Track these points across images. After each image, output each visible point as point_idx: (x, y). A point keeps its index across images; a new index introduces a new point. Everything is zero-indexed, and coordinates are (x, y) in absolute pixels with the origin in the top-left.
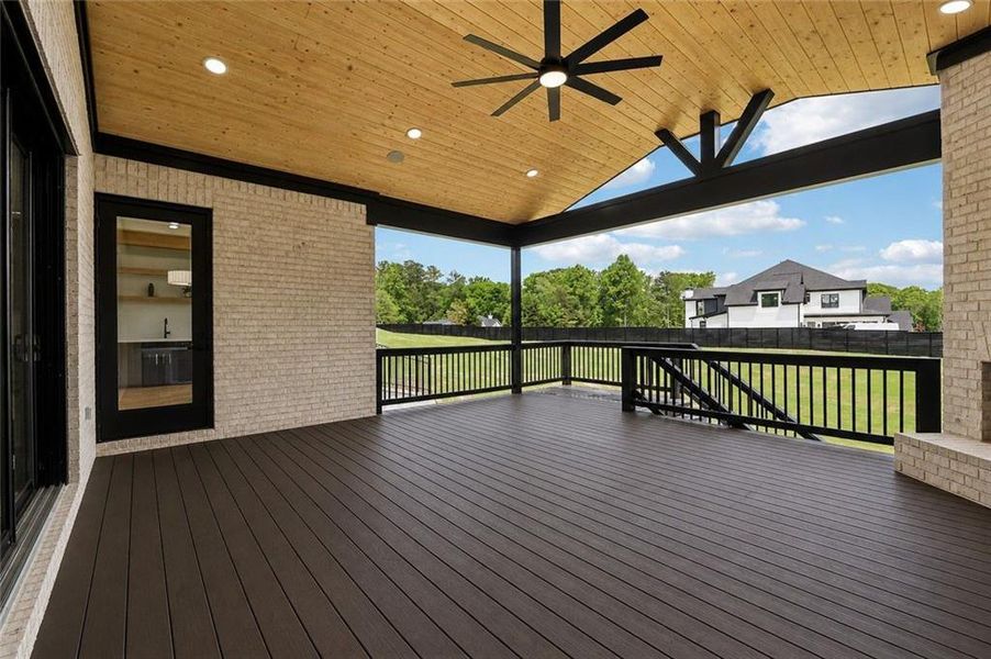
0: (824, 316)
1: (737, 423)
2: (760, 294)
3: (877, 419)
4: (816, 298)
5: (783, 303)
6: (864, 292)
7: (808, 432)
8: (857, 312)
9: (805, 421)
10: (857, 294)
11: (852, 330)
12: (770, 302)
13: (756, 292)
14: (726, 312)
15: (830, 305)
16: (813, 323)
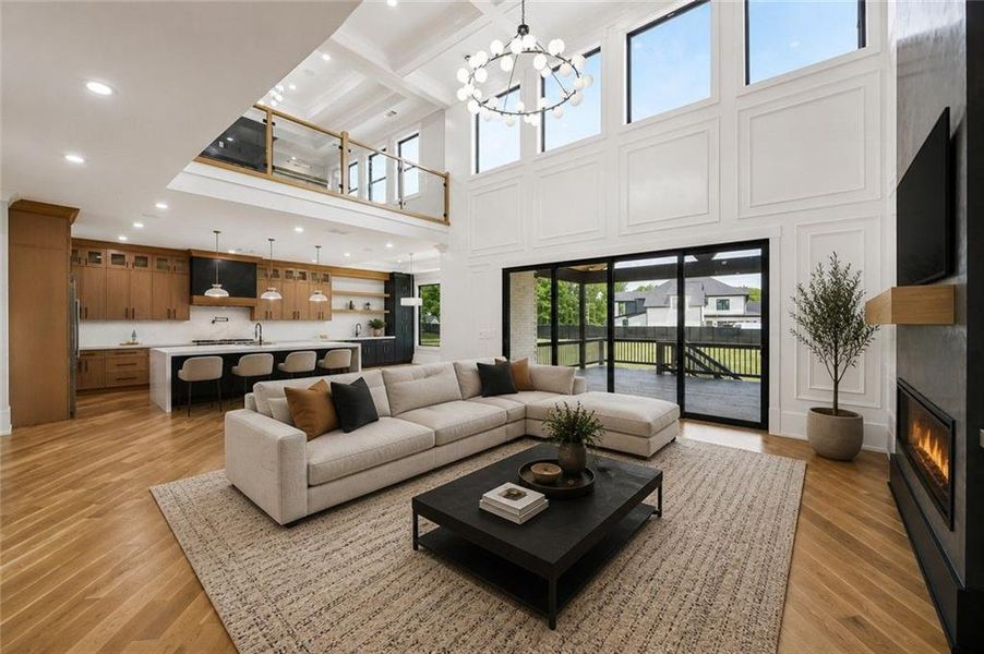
0: (719, 316)
1: (717, 376)
3: (748, 369)
4: (713, 301)
6: (747, 297)
7: (736, 376)
9: (732, 372)
10: (742, 299)
11: (738, 329)
13: (669, 296)
14: (645, 312)
15: (723, 308)
16: (711, 322)
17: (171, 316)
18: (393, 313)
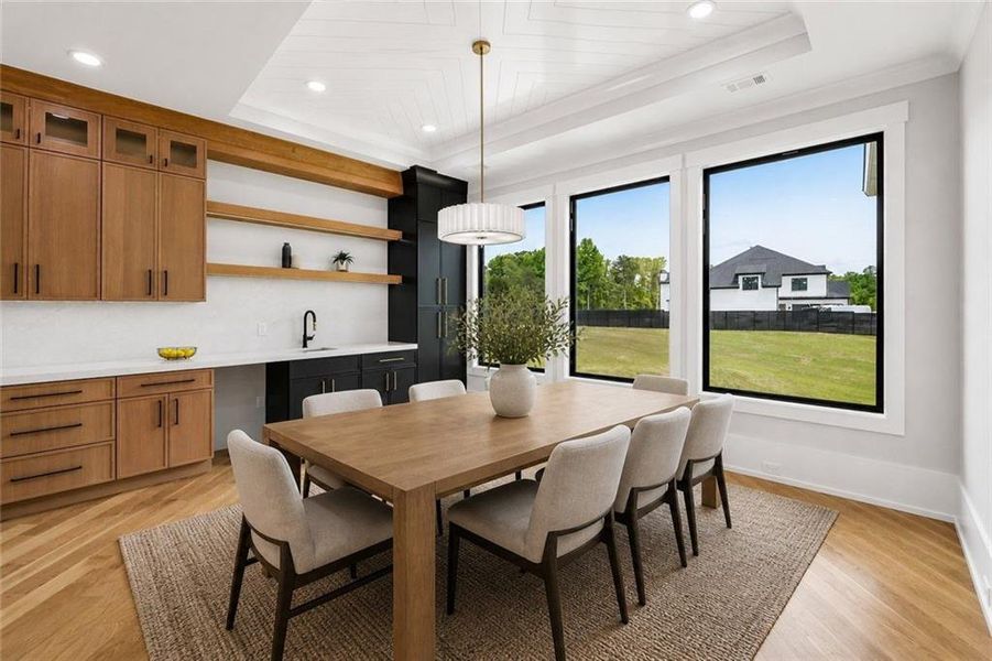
0: (795, 299)
2: (740, 278)
4: (786, 281)
5: (763, 287)
8: (824, 294)
12: (750, 285)
15: (800, 289)
16: (784, 305)
18: (411, 281)
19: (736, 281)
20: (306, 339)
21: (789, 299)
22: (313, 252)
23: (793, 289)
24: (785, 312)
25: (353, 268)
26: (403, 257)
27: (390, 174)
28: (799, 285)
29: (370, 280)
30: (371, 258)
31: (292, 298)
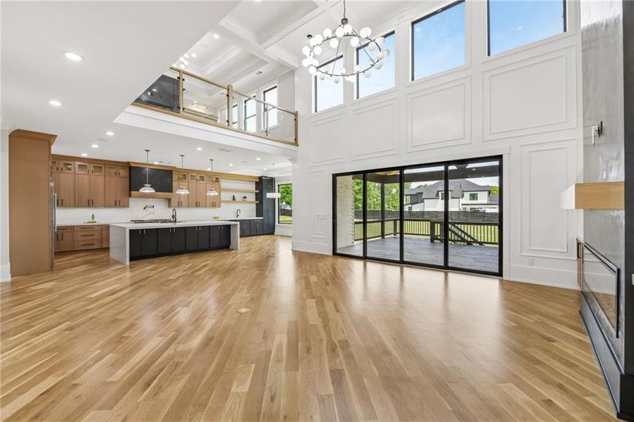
0: (471, 205)
1: (469, 243)
2: (440, 193)
3: (489, 239)
4: (467, 195)
5: (452, 198)
6: (489, 193)
7: (481, 243)
8: (486, 202)
9: (479, 240)
10: (487, 192)
11: (484, 213)
13: (438, 192)
14: (423, 202)
15: (474, 199)
16: (466, 208)
17: (117, 204)
18: (261, 202)
19: (438, 195)
20: (237, 216)
21: (468, 205)
22: (239, 197)
23: (470, 199)
24: (466, 212)
25: (247, 200)
26: (260, 197)
27: (255, 177)
28: (474, 197)
29: (251, 202)
30: (252, 197)
31: (235, 207)
